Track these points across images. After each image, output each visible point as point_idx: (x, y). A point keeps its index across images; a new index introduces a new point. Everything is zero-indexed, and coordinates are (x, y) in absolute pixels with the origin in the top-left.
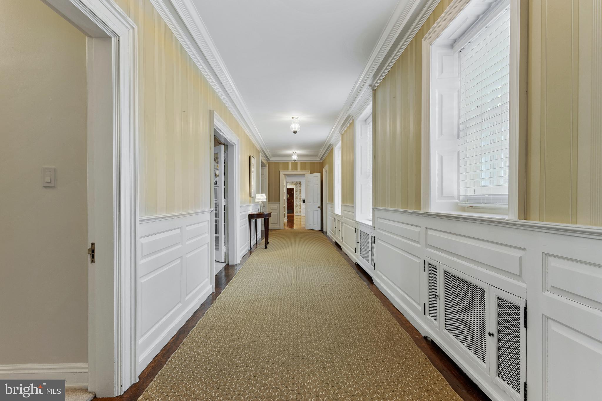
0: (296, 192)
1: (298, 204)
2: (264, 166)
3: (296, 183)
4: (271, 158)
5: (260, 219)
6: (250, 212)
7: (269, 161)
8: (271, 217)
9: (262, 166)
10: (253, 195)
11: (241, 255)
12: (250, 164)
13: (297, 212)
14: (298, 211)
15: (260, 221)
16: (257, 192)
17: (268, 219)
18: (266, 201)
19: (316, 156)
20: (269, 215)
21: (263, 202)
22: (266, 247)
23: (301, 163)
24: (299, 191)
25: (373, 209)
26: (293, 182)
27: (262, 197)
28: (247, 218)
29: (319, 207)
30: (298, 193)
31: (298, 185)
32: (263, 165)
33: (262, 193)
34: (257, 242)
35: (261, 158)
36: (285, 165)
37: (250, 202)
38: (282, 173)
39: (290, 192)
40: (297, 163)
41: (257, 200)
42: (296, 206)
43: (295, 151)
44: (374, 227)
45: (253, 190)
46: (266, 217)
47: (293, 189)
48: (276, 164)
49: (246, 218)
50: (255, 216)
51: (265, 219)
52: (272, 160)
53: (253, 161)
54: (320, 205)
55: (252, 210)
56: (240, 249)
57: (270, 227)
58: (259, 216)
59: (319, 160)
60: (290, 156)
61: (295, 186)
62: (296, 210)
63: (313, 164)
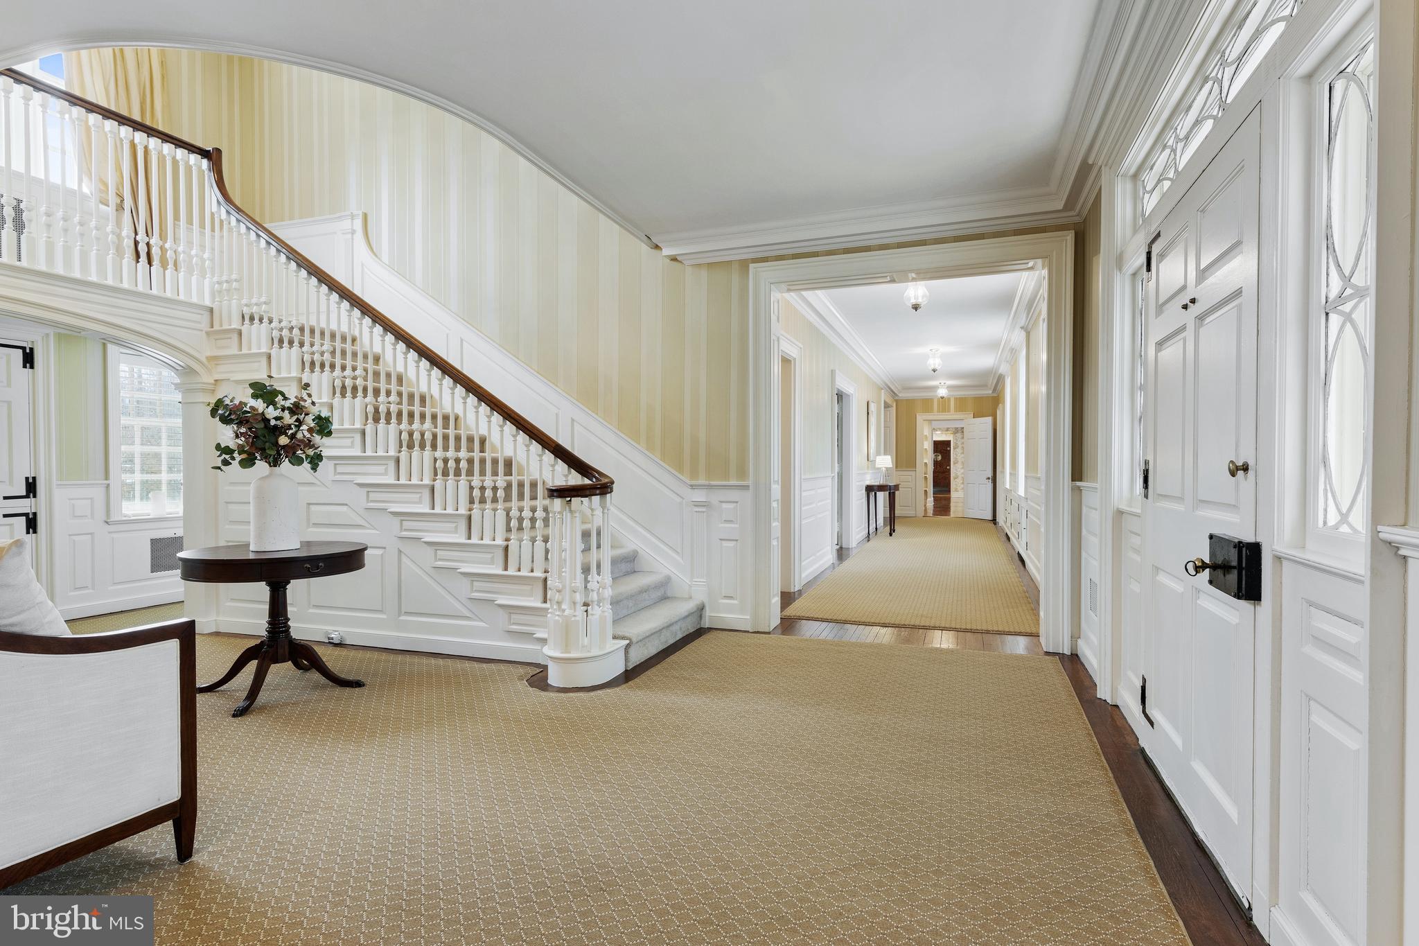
0: (954, 448)
1: (959, 474)
2: (889, 407)
3: (954, 430)
4: (900, 392)
5: (882, 493)
6: (868, 483)
7: (897, 398)
8: (898, 490)
9: (885, 407)
10: (871, 458)
11: (857, 538)
12: (868, 413)
13: (956, 490)
14: (959, 488)
15: (882, 497)
16: (878, 453)
17: (894, 493)
18: (891, 466)
19: (985, 386)
20: (897, 487)
21: (887, 469)
22: (891, 535)
23: (956, 399)
24: (960, 446)
25: (1026, 476)
26: (947, 430)
27: (885, 461)
28: (864, 491)
29: (989, 478)
30: (959, 450)
31: (959, 435)
32: (887, 406)
33: (885, 454)
34: (876, 529)
35: (884, 396)
36: (927, 404)
37: (868, 467)
38: (920, 418)
39: (942, 448)
40: (949, 399)
41: (877, 466)
42: (955, 478)
43: (943, 382)
44: (1027, 499)
45: (872, 451)
46: (891, 491)
47: (948, 443)
48: (910, 403)
49: (862, 490)
50: (875, 488)
51: (889, 493)
52: (902, 395)
53: (873, 407)
54: (990, 474)
55: (870, 481)
56: (857, 530)
57: (898, 512)
58: (881, 488)
59: (991, 392)
60: (935, 388)
61: (952, 435)
62: (955, 486)
63: (978, 400)
